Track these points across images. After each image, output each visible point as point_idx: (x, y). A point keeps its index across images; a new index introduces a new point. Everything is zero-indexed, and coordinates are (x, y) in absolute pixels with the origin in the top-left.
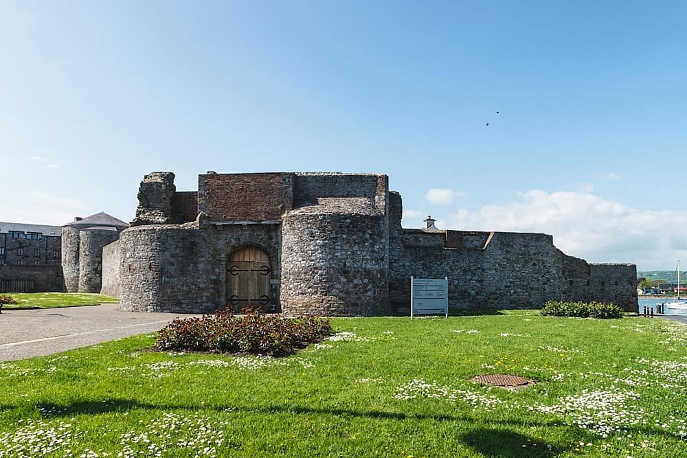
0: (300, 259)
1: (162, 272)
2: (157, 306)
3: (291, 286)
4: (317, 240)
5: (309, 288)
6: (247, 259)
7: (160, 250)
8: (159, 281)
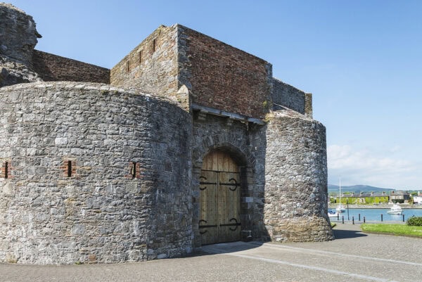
0: (295, 173)
1: (155, 181)
2: (148, 247)
3: (283, 206)
4: (312, 151)
5: (305, 208)
6: (215, 168)
7: (153, 140)
8: (151, 198)
